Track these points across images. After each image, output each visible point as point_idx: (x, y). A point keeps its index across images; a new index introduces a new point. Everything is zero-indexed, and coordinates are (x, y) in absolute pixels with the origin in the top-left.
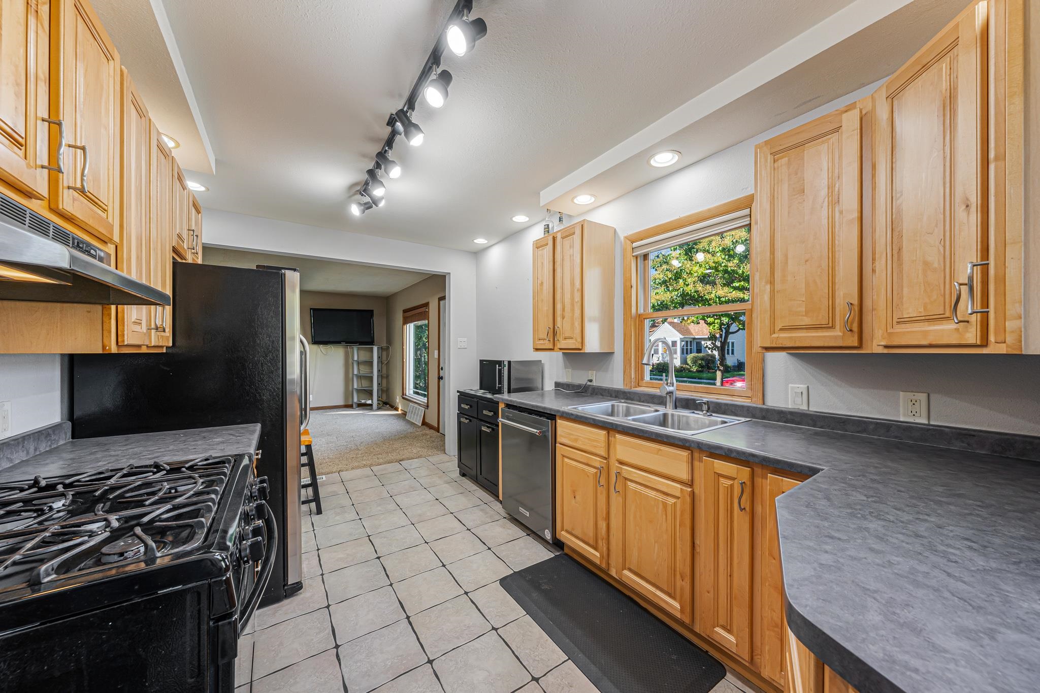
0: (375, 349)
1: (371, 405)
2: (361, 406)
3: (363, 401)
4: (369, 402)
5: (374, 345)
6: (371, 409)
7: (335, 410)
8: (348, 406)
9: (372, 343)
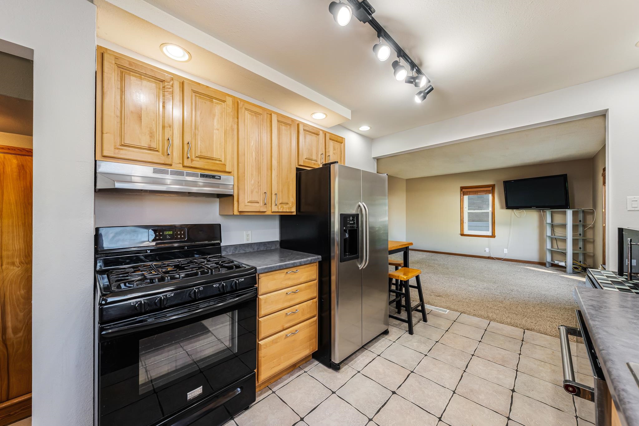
0: (569, 213)
1: (565, 267)
2: (554, 266)
3: (556, 262)
4: (563, 264)
5: (567, 208)
6: (565, 272)
7: (527, 264)
8: (542, 264)
9: (566, 206)
